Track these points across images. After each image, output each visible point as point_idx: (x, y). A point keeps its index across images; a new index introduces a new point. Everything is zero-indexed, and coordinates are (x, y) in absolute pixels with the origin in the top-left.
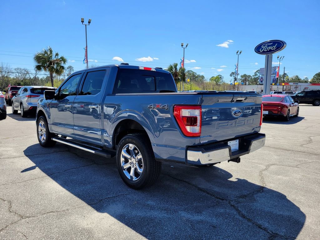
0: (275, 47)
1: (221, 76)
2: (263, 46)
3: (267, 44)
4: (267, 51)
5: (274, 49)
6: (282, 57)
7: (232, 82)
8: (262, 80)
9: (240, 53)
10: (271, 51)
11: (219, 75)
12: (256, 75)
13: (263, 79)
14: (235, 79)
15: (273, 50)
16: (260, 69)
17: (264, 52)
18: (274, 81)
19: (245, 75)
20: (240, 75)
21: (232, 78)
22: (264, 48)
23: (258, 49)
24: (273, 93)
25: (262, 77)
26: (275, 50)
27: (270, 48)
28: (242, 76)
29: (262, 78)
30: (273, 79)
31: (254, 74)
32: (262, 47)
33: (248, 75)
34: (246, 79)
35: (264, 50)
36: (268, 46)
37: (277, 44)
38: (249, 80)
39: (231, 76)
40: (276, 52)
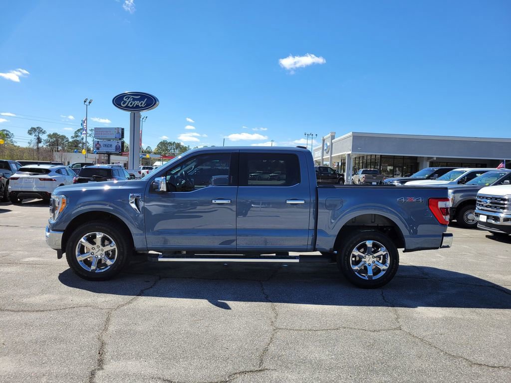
0: (144, 103)
1: (8, 133)
2: (126, 98)
3: (132, 96)
4: (133, 107)
5: (143, 105)
6: (145, 118)
7: (33, 145)
8: (98, 145)
9: (90, 103)
10: (138, 108)
11: (5, 130)
12: (77, 136)
13: (100, 145)
14: (39, 140)
15: (142, 107)
16: (95, 129)
17: (127, 107)
18: (117, 149)
19: (55, 135)
20: (48, 133)
21: (33, 138)
22: (128, 101)
23: (119, 101)
24: (142, 168)
25: (98, 142)
26: (143, 107)
27: (137, 103)
28: (49, 136)
29: (98, 144)
30: (116, 146)
31: (73, 135)
32: (125, 100)
33: (61, 134)
34: (57, 141)
35: (128, 104)
36: (134, 100)
37: (146, 99)
38: (63, 144)
39: (30, 134)
40: (144, 111)
